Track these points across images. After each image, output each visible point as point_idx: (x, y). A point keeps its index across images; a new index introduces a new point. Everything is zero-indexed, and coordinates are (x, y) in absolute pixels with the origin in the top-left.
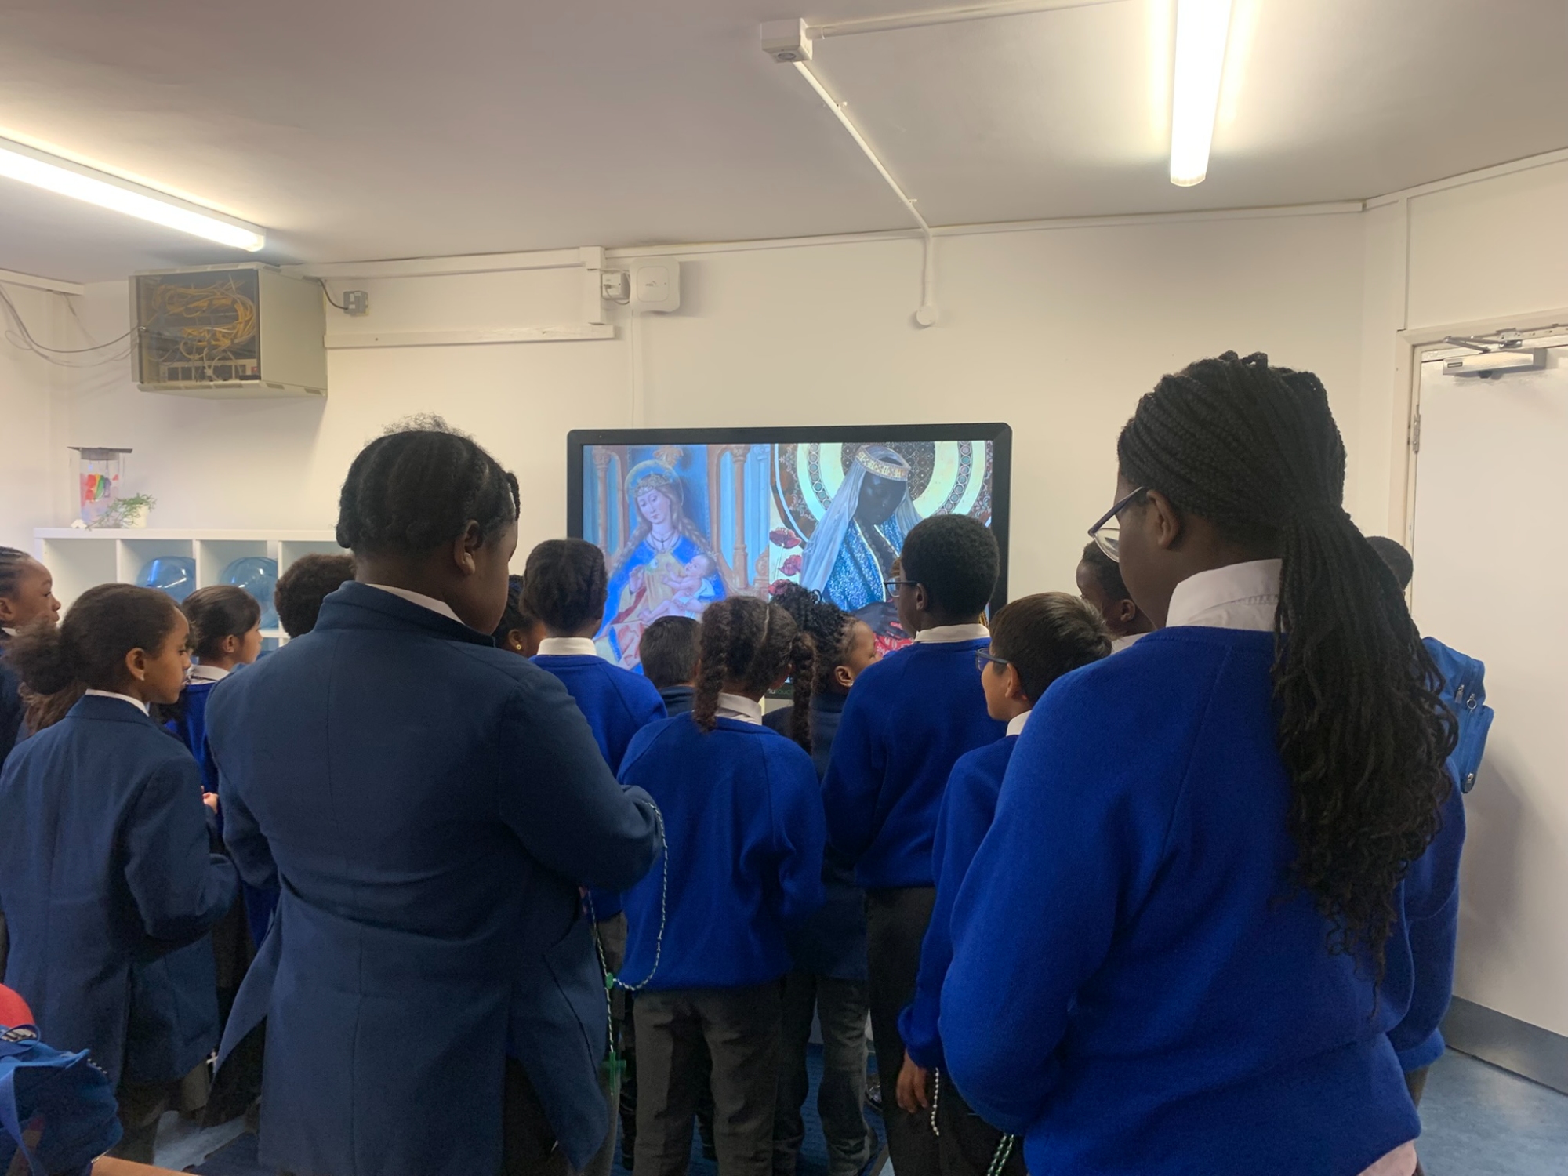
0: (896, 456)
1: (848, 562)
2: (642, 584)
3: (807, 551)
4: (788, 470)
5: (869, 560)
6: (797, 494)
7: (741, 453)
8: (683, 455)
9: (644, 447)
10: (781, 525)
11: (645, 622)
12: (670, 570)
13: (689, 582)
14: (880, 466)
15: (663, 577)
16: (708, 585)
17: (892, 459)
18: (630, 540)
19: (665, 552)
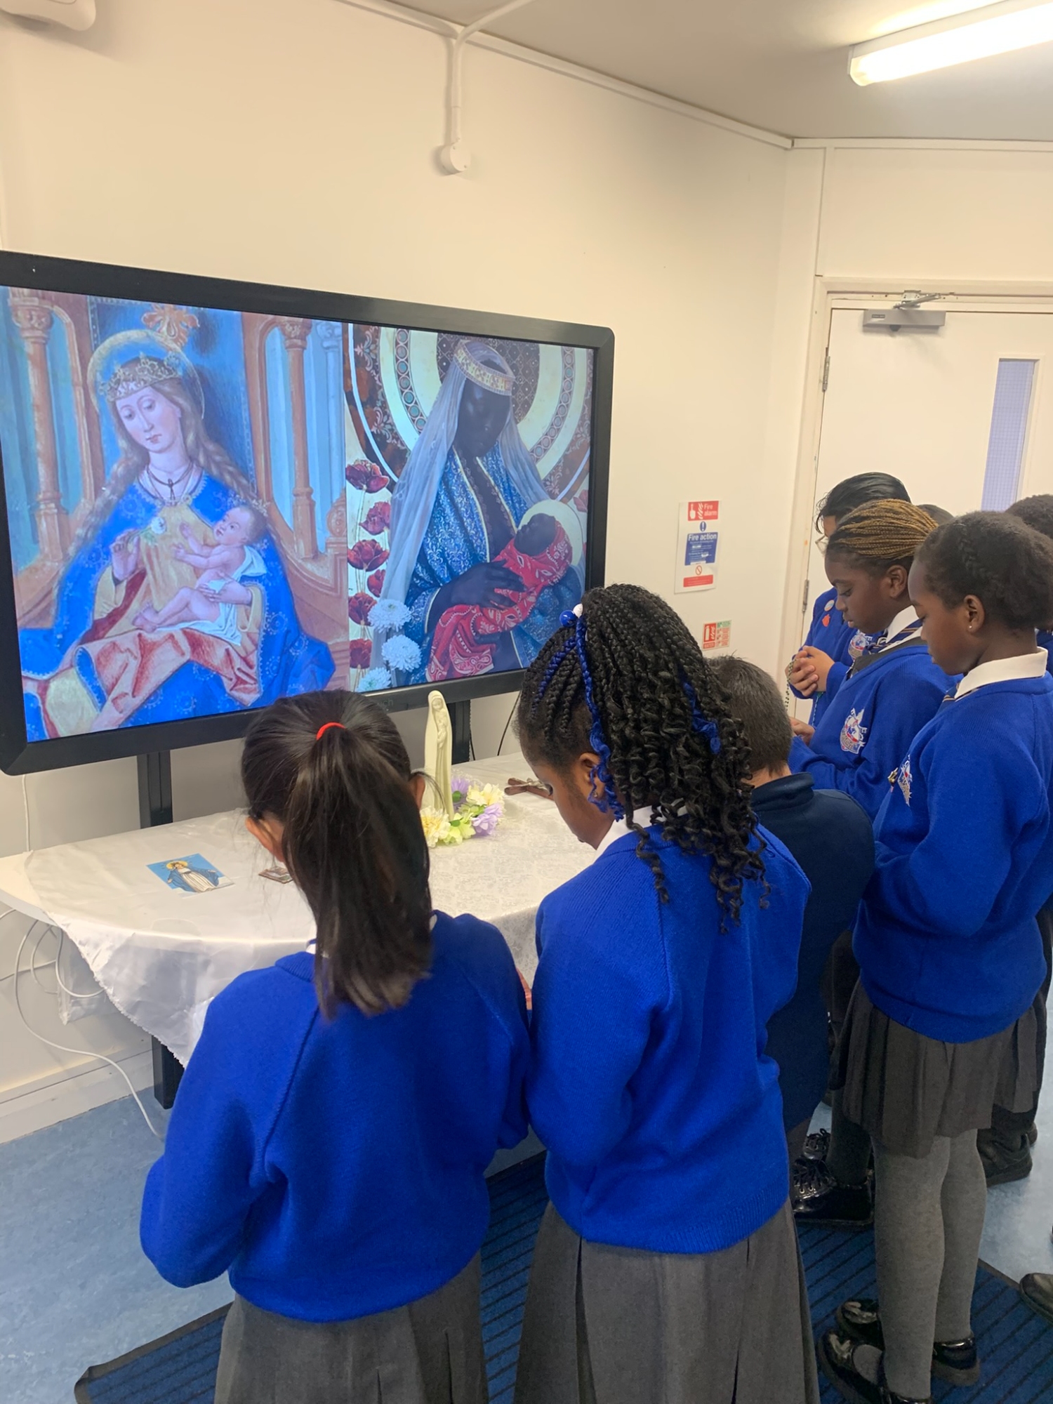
0: (500, 360)
1: (448, 510)
2: (137, 565)
3: (398, 495)
4: (368, 369)
5: (470, 506)
6: (380, 407)
7: (298, 333)
8: (199, 326)
9: (123, 303)
10: (361, 456)
11: (147, 632)
12: (186, 535)
13: (223, 554)
14: (482, 372)
15: (175, 548)
16: (255, 557)
17: (495, 364)
18: (107, 482)
19: (176, 504)
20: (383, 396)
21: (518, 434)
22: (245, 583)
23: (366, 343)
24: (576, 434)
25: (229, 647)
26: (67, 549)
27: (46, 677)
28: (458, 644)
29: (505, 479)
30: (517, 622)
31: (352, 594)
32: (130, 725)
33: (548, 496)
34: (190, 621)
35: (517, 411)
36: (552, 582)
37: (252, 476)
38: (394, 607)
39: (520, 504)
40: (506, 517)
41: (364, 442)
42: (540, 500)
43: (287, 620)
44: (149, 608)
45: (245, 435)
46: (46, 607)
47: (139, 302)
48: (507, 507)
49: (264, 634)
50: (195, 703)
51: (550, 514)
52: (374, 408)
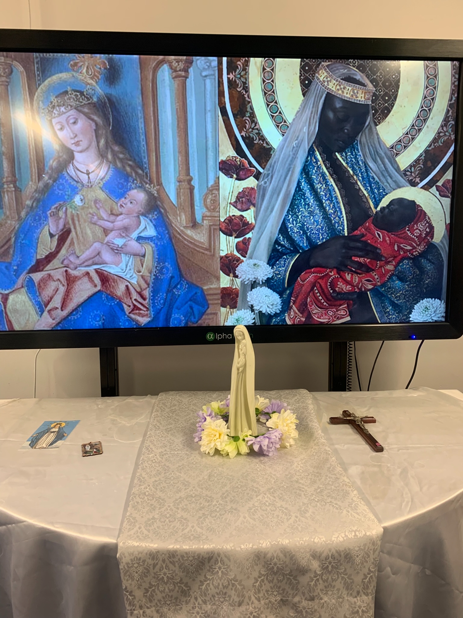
0: (359, 76)
1: (308, 194)
2: (65, 225)
3: (263, 182)
4: (239, 89)
5: (329, 191)
6: (249, 117)
7: (182, 67)
8: (108, 67)
9: (57, 56)
10: (232, 153)
11: (71, 269)
12: (99, 207)
13: (124, 221)
14: (342, 87)
15: (91, 216)
16: (148, 223)
17: (355, 79)
18: (46, 172)
19: (92, 186)
20: (252, 108)
21: (377, 134)
22: (140, 241)
23: (238, 71)
24: (439, 133)
25: (128, 284)
26: (20, 213)
27: (7, 292)
28: (317, 298)
29: (363, 170)
30: (375, 285)
31: (223, 254)
32: (59, 329)
33: (409, 185)
34: (101, 264)
35: (377, 116)
36: (412, 255)
37: (146, 168)
38: (258, 266)
39: (379, 189)
40: (365, 200)
41: (235, 143)
42: (399, 187)
43: (171, 268)
44: (73, 254)
45: (141, 140)
46: (7, 249)
47: (67, 55)
48: (365, 192)
49: (154, 277)
50: (103, 319)
51: (410, 198)
52: (243, 117)
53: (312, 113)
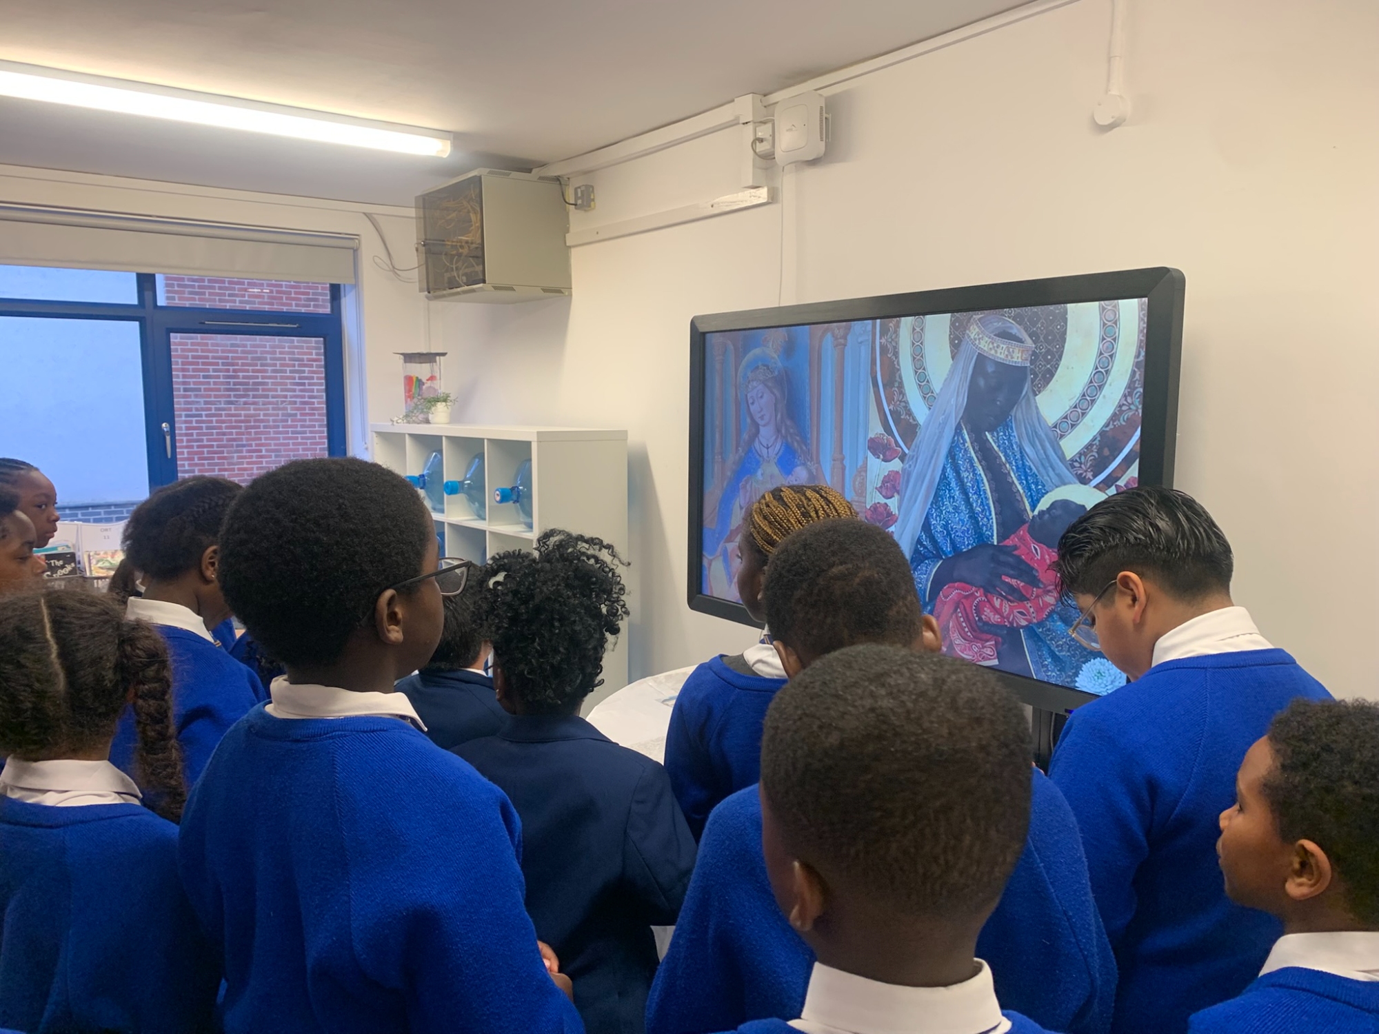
1: (953, 484)
3: (907, 466)
5: (978, 482)
6: (897, 387)
7: (842, 334)
8: (786, 339)
10: (880, 430)
14: (995, 345)
17: (1011, 333)
18: (741, 445)
19: (770, 460)
20: (901, 378)
21: (1037, 408)
23: (889, 334)
24: (1120, 406)
27: (711, 558)
28: (960, 624)
29: (1018, 456)
30: (1030, 622)
33: (1077, 482)
35: (1037, 382)
39: (1037, 485)
40: (1019, 498)
41: (883, 418)
42: (1064, 484)
45: (808, 415)
48: (1020, 488)
51: (1079, 501)
52: (892, 388)
53: (960, 381)
